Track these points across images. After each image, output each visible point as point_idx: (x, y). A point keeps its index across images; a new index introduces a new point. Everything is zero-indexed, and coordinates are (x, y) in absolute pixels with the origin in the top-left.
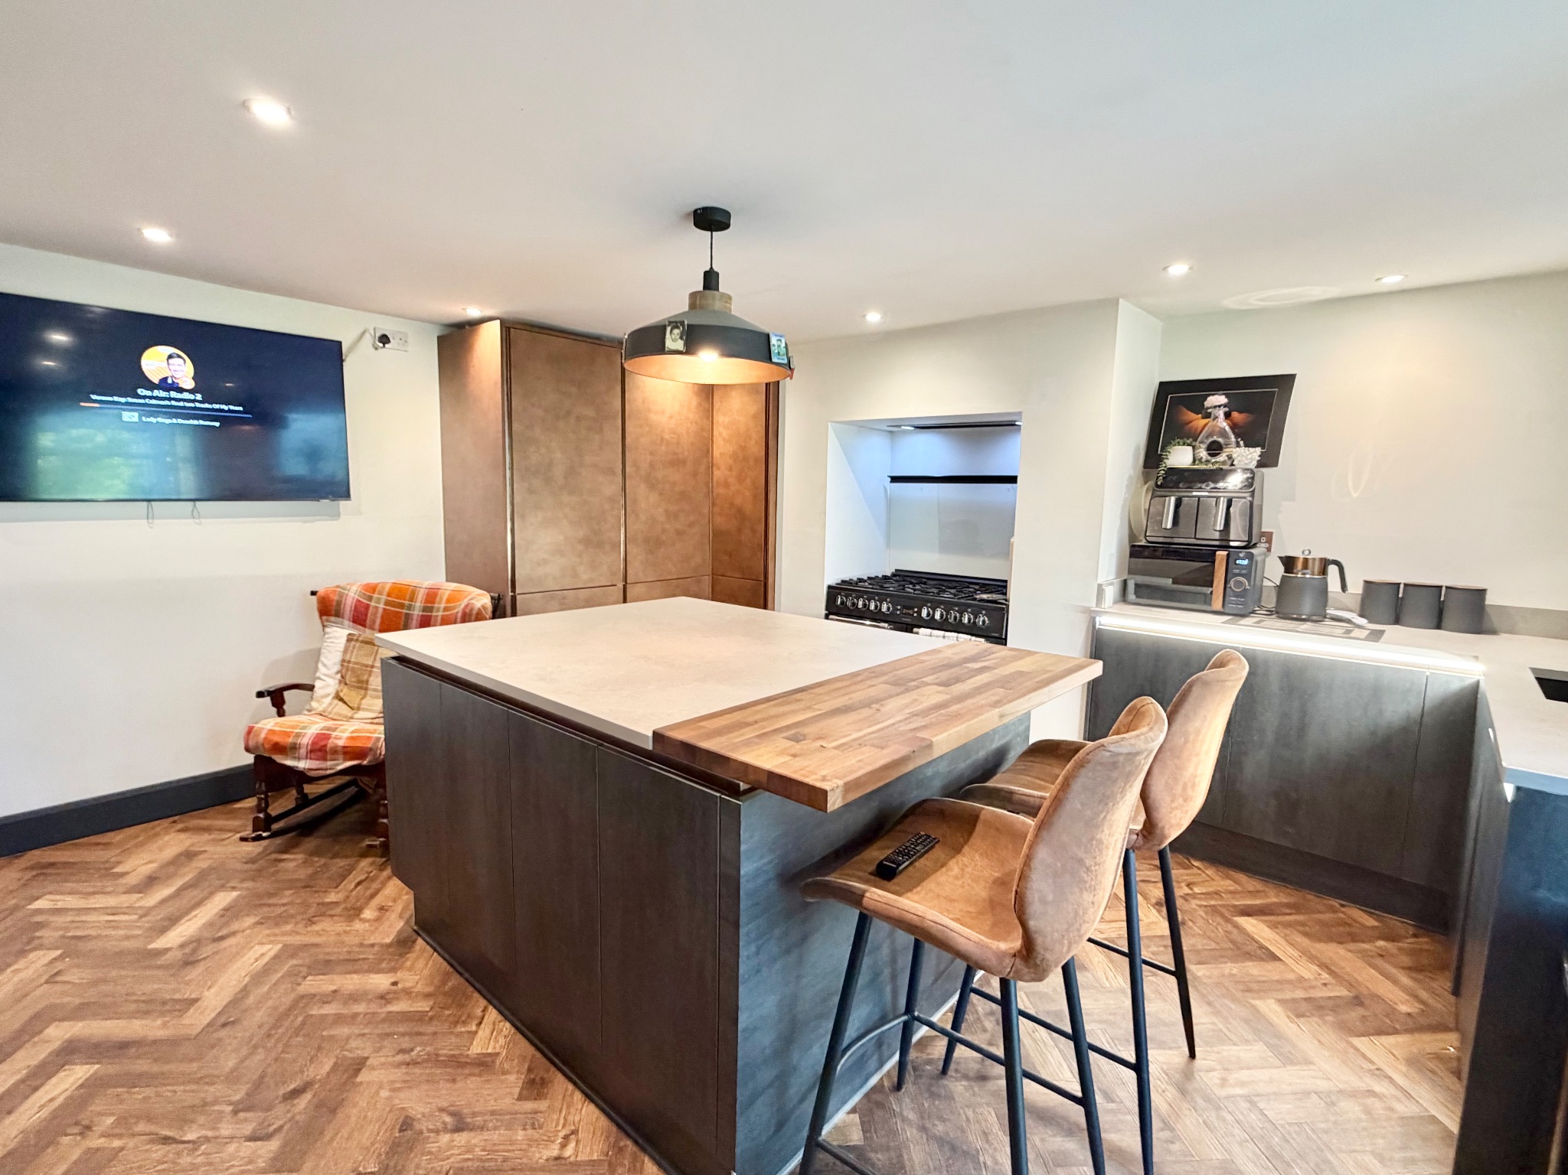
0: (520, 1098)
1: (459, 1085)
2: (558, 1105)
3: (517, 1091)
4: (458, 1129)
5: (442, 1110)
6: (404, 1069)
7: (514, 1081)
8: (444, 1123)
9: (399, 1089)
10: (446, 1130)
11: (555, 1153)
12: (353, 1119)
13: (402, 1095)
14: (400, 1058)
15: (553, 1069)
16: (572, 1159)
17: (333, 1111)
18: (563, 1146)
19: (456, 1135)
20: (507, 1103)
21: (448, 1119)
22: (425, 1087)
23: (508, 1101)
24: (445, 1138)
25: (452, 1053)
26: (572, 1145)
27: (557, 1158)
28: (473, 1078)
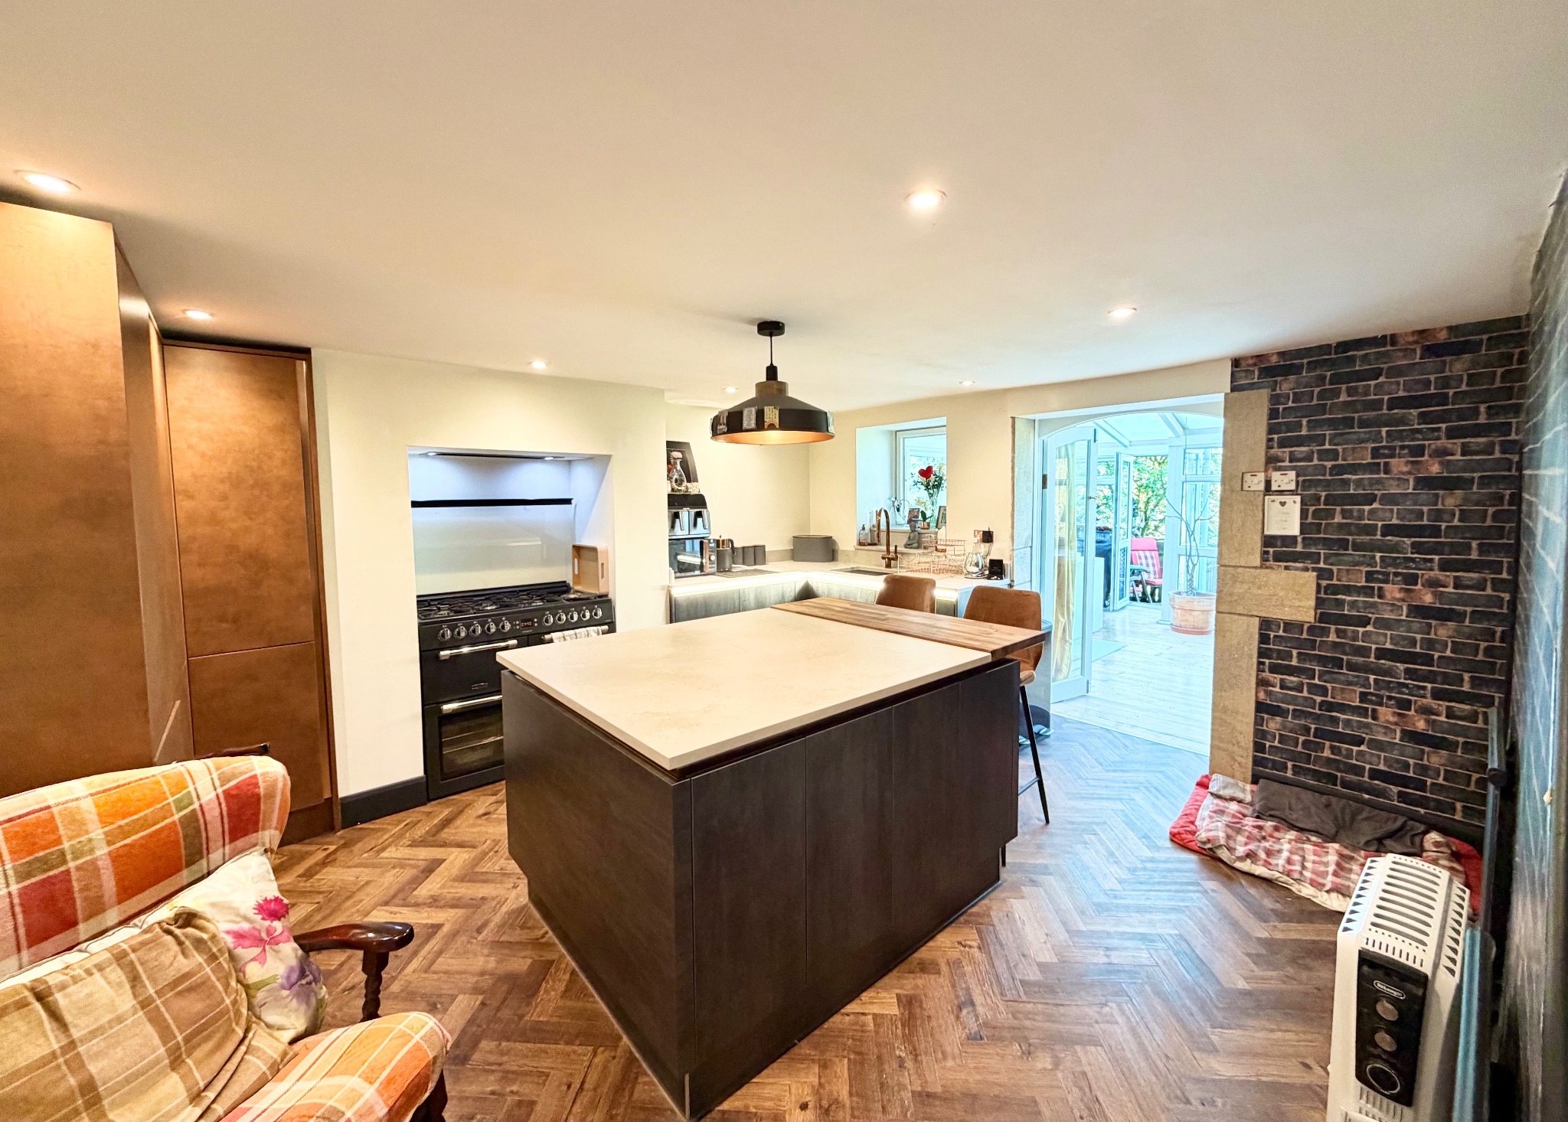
0: (938, 973)
1: (932, 1013)
2: (939, 953)
3: (933, 977)
4: (973, 1004)
5: (958, 1018)
6: (923, 1058)
7: (921, 980)
8: (968, 1013)
9: (944, 1053)
10: (975, 1010)
11: (976, 950)
12: (978, 1077)
13: (948, 1049)
14: (909, 1064)
15: (910, 959)
16: (979, 942)
17: (975, 1097)
18: (970, 947)
19: (976, 1003)
20: (943, 981)
21: (965, 1012)
22: (937, 1036)
23: (941, 980)
24: (980, 1010)
25: (900, 1026)
26: (968, 943)
27: (980, 948)
28: (924, 1005)
